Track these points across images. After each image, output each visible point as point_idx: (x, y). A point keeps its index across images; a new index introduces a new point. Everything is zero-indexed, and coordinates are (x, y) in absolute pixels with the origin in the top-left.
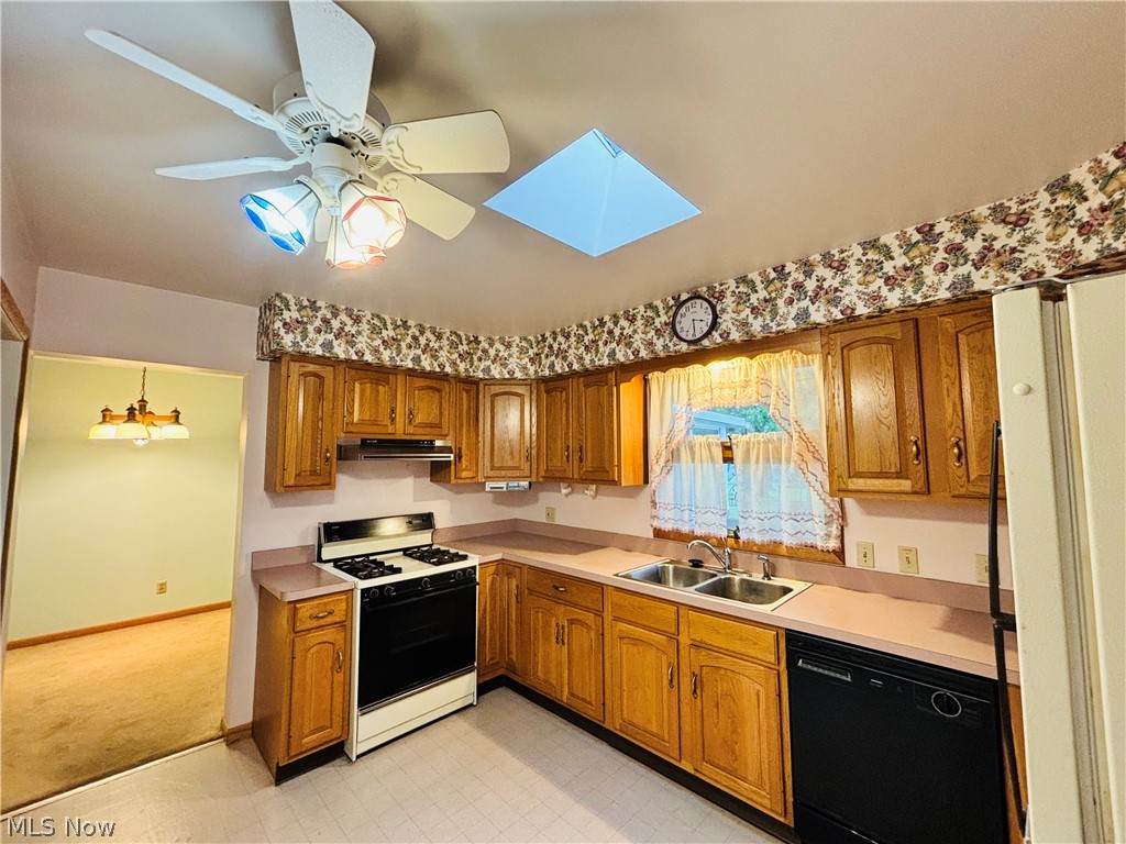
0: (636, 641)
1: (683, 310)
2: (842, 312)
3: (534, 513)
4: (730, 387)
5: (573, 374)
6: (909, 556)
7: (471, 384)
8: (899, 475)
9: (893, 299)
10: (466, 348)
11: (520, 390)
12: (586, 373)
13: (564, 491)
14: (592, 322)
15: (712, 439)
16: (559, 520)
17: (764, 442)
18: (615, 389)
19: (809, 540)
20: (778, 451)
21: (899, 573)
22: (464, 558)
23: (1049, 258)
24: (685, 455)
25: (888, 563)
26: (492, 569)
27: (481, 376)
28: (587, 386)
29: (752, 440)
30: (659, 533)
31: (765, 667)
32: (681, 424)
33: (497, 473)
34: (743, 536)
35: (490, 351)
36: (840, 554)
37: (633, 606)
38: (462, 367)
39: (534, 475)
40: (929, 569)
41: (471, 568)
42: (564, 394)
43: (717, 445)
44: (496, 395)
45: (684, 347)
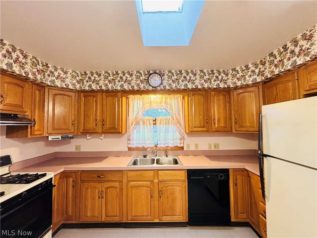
0: (138, 187)
1: (151, 76)
2: (195, 86)
3: (70, 148)
4: (156, 103)
5: (102, 91)
6: (197, 145)
7: (41, 86)
8: (203, 127)
9: (206, 86)
10: (41, 68)
11: (70, 94)
12: (107, 91)
13: (88, 138)
14: (112, 72)
15: (150, 118)
16: (83, 149)
17: (165, 119)
18: (120, 99)
19: (175, 145)
20: (169, 121)
21: (195, 150)
22: (44, 175)
23: (231, 83)
24: (141, 123)
25: (192, 148)
26: (58, 177)
27: (49, 84)
28: (107, 96)
29: (162, 118)
30: (130, 149)
31: (182, 181)
32: (140, 113)
33: (56, 131)
34: (158, 146)
35: (55, 73)
36: (183, 148)
37: (137, 175)
38: (39, 77)
39: (76, 132)
40: (200, 148)
41: (49, 179)
42: (95, 98)
43: (152, 120)
44: (56, 95)
45: (151, 88)
